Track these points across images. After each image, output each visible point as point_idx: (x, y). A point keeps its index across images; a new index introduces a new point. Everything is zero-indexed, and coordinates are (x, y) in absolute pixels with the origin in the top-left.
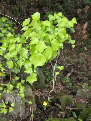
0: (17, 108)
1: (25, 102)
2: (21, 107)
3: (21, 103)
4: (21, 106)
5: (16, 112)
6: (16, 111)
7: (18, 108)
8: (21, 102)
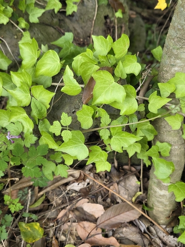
0: (84, 22)
1: (106, 14)
2: (93, 22)
3: (95, 11)
4: (95, 18)
5: (82, 30)
6: (82, 28)
7: (87, 21)
8: (95, 9)
